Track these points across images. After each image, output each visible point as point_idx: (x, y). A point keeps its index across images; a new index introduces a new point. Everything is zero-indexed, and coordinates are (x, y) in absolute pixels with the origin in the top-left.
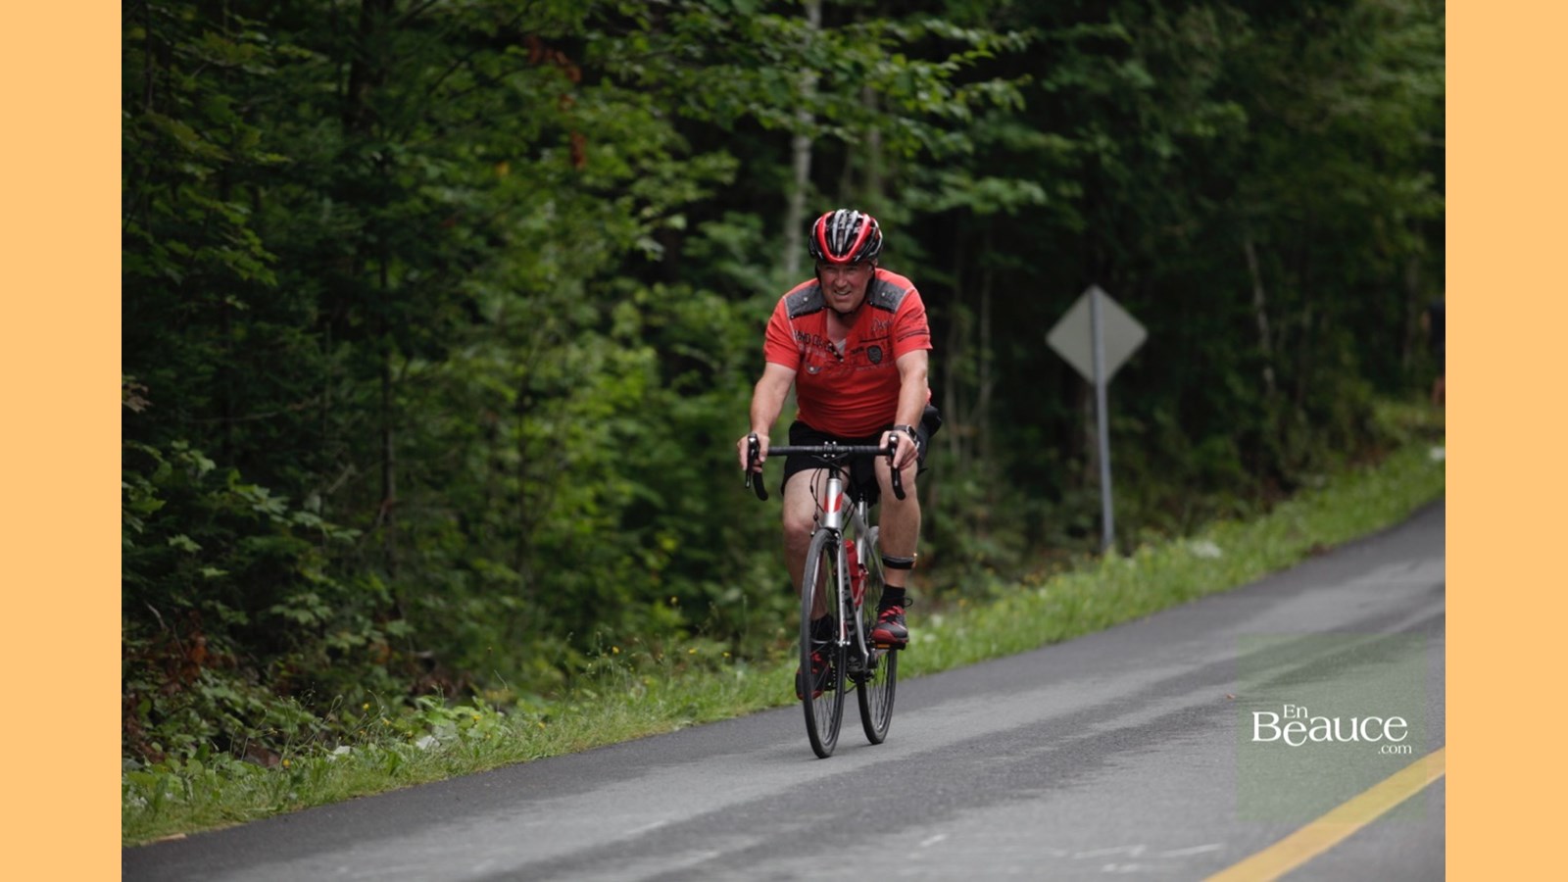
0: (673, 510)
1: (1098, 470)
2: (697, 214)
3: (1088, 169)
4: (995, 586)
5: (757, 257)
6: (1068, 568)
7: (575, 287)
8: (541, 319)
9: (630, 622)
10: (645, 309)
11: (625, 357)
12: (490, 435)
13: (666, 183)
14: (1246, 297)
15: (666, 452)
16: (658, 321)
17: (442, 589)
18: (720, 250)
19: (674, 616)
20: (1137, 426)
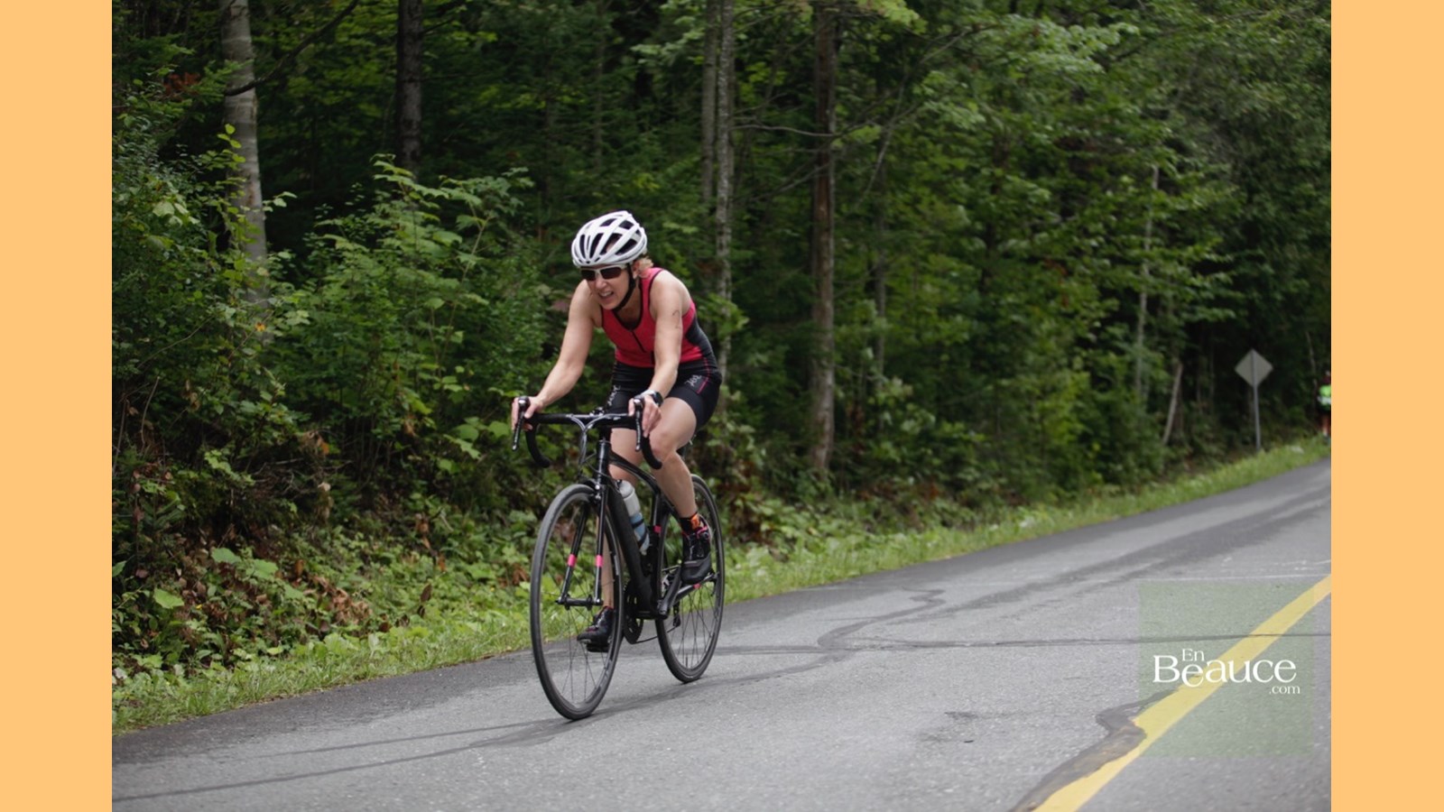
0: (1097, 435)
1: (1254, 419)
2: (1105, 322)
3: (1250, 305)
4: (1216, 462)
5: (1128, 340)
6: (1246, 457)
7: (1061, 352)
8: (1048, 365)
9: (1083, 479)
10: (1085, 359)
11: (1077, 376)
12: (1029, 408)
13: (1091, 310)
14: (1306, 352)
15: (1094, 414)
16: (1090, 364)
17: (1018, 467)
18: (1113, 337)
19: (1099, 476)
20: (1267, 402)
